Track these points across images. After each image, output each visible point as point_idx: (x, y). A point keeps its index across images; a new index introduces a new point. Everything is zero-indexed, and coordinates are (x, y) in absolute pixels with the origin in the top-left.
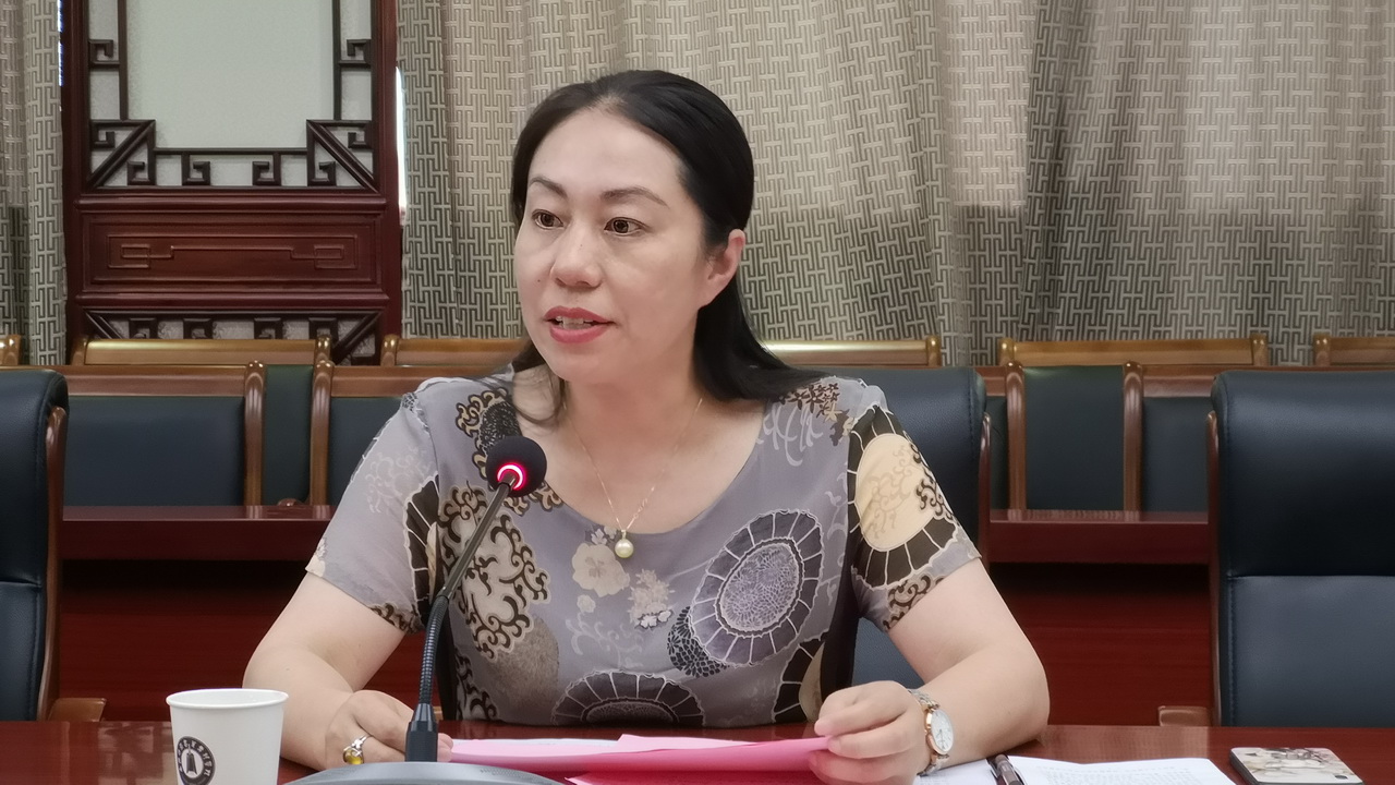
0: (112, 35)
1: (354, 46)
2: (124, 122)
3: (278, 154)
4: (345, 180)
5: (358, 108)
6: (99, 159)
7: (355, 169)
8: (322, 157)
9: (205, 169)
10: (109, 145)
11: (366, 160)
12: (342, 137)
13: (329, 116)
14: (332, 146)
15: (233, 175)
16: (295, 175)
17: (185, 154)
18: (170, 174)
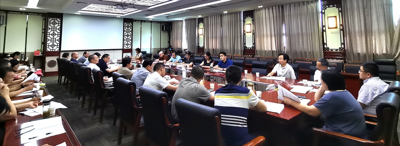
13: (253, 46)
16: (251, 49)
17: (248, 48)
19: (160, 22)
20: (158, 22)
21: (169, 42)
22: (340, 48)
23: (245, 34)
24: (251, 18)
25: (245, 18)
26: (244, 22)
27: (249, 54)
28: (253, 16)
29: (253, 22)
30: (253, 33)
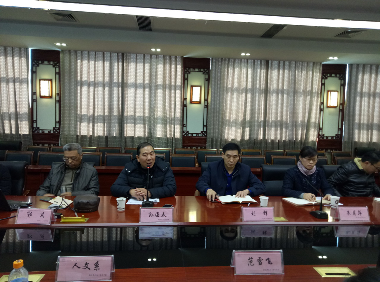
0: (186, 124)
1: (205, 125)
2: (186, 131)
3: (198, 134)
4: (204, 136)
5: (205, 130)
6: (184, 134)
7: (204, 135)
8: (202, 134)
9: (192, 135)
10: (185, 133)
11: (205, 134)
12: (203, 132)
13: (202, 131)
14: (203, 133)
15: (195, 135)
16: (200, 135)
17: (191, 134)
18: (190, 135)
22: (336, 135)
23: (187, 107)
24: (203, 74)
25: (188, 72)
26: (186, 82)
27: (193, 145)
28: (206, 70)
29: (207, 82)
30: (206, 104)
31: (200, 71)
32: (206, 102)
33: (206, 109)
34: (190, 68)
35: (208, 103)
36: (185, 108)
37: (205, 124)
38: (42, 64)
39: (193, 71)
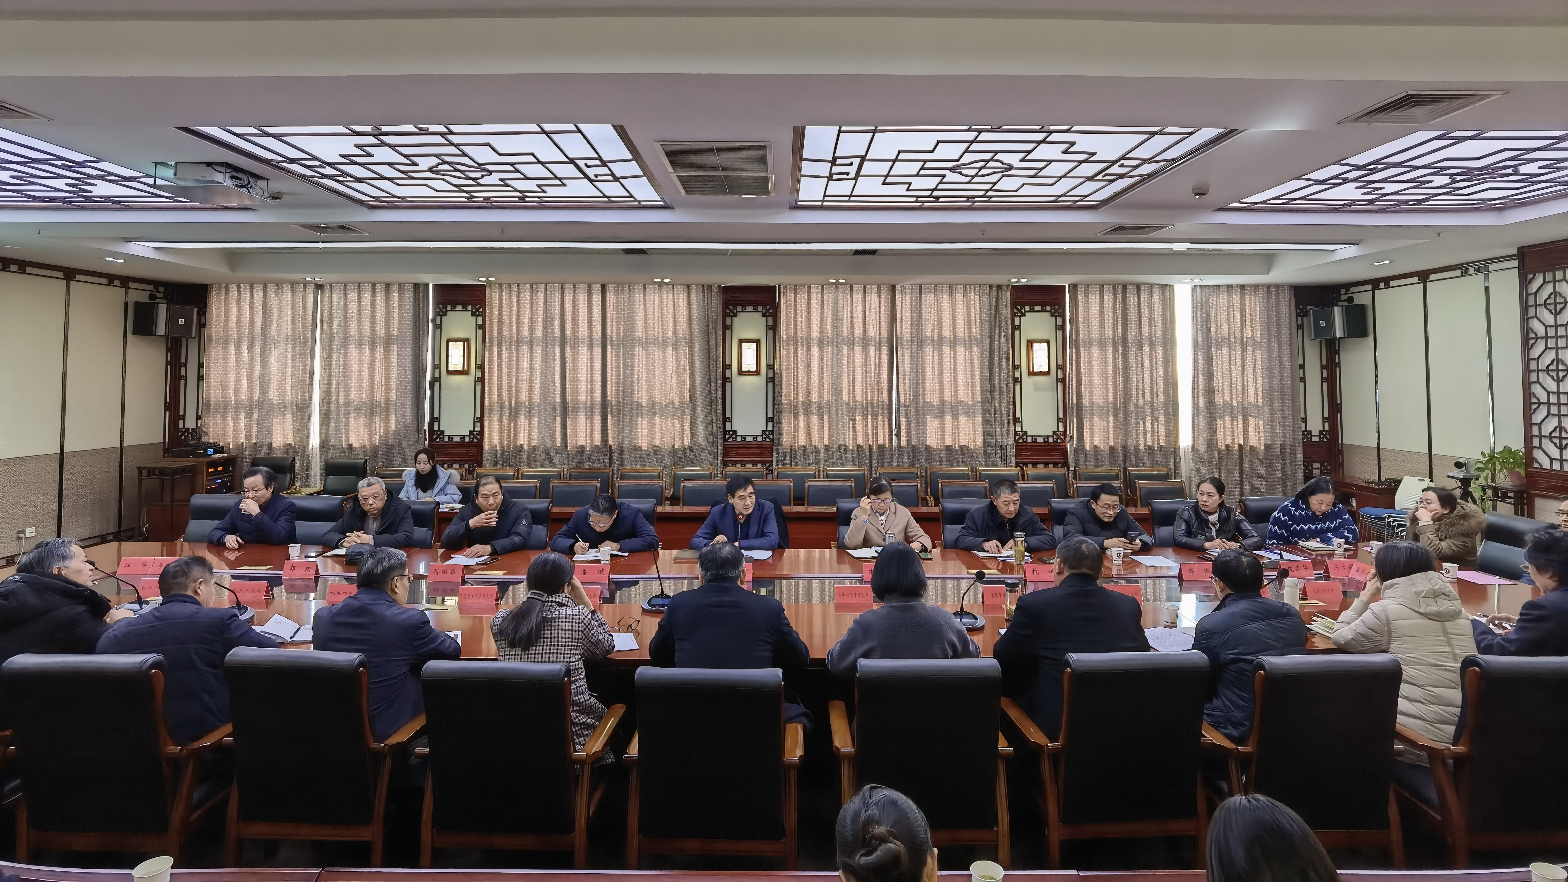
0: (730, 416)
1: (769, 418)
2: (731, 431)
3: (757, 436)
4: (768, 440)
5: (770, 428)
6: (727, 437)
7: (770, 438)
8: (764, 436)
9: (745, 438)
10: (728, 434)
12: (767, 433)
13: (765, 430)
15: (749, 439)
16: (759, 439)
17: (742, 436)
18: (739, 439)
19: (126, 281)
20: (111, 279)
21: (173, 406)
22: (1054, 432)
23: (731, 382)
24: (763, 315)
25: (732, 314)
26: (728, 332)
27: (746, 459)
28: (769, 309)
29: (771, 332)
30: (771, 376)
31: (757, 311)
32: (771, 372)
33: (771, 385)
34: (735, 306)
35: (774, 374)
36: (728, 385)
37: (770, 415)
38: (451, 310)
39: (742, 312)
